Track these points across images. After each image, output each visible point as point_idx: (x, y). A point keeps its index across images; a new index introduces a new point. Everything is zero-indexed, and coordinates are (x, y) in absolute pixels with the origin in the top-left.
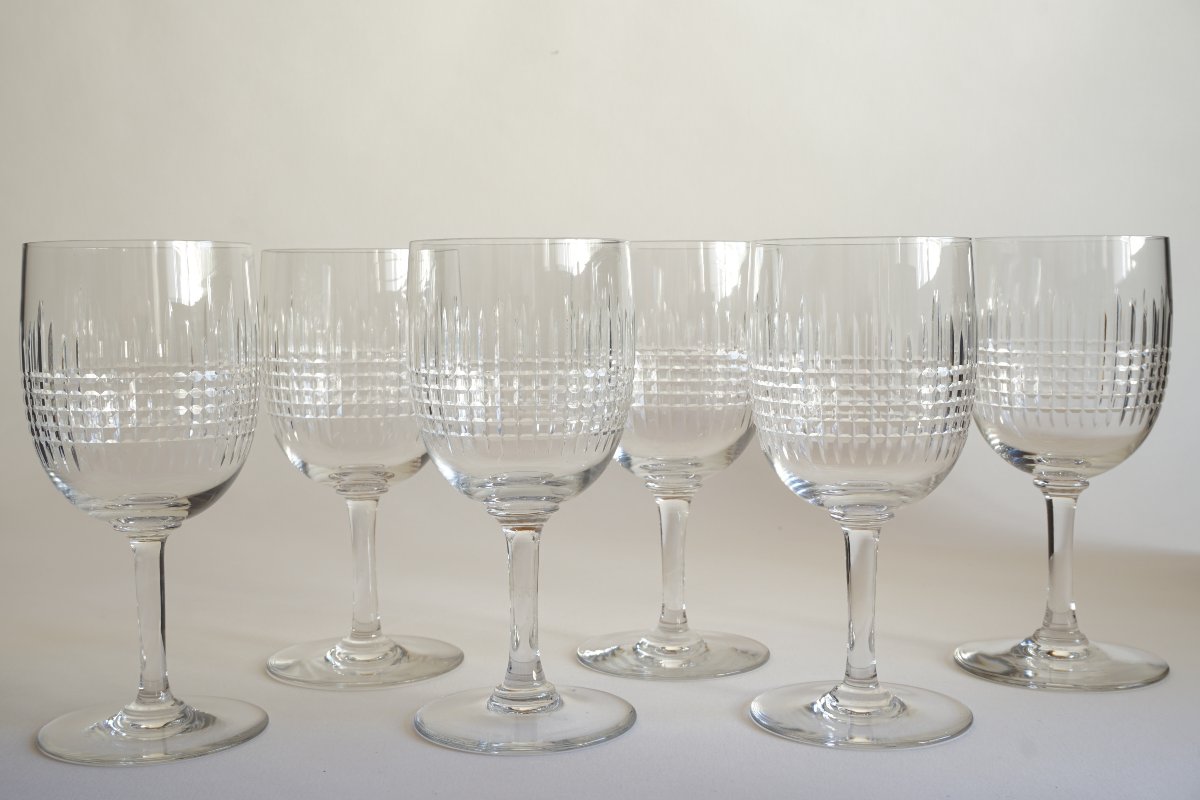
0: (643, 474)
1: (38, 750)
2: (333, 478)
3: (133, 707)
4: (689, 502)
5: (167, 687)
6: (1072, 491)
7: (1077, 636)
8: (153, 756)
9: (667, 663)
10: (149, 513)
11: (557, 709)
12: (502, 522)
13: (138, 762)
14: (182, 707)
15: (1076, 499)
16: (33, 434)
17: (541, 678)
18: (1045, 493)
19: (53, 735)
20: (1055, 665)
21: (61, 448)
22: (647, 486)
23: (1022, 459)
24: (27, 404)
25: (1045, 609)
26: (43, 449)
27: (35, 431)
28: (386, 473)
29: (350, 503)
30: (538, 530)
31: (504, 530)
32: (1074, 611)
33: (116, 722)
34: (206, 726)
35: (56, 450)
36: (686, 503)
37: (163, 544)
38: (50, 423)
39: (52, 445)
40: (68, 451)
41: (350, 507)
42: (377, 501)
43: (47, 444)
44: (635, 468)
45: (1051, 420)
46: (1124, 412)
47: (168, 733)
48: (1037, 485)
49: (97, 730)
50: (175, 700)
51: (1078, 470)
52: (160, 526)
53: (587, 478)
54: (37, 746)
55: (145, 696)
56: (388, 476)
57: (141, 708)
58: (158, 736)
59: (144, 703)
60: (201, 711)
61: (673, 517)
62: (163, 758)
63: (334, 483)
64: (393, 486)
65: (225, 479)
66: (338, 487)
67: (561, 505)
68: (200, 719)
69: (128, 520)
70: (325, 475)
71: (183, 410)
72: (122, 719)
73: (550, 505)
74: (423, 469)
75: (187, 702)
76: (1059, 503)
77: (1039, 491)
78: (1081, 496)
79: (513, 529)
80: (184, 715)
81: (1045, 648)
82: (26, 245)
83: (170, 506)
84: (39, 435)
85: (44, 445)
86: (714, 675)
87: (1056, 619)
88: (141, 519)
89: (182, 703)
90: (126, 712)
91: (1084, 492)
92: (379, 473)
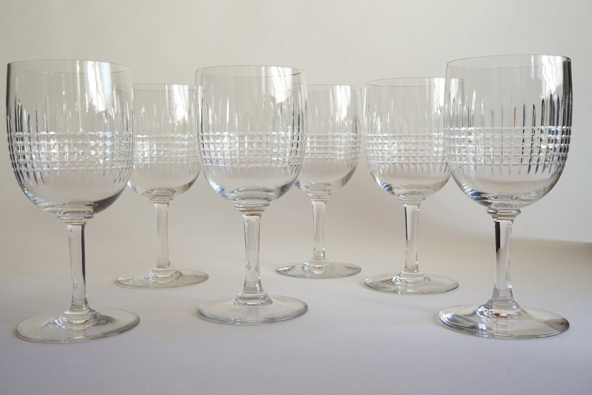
0: (305, 190)
1: (17, 336)
2: (148, 192)
3: (68, 313)
4: (326, 203)
5: (87, 302)
6: (511, 216)
7: (514, 303)
8: (79, 337)
9: (316, 272)
10: (76, 209)
11: (269, 304)
12: (241, 211)
13: (71, 341)
14: (93, 313)
15: (513, 221)
16: (13, 167)
17: (261, 290)
18: (494, 218)
19: (25, 328)
20: (501, 322)
21: (28, 173)
22: (307, 195)
23: (480, 197)
24: (10, 150)
25: (494, 287)
26: (18, 174)
27: (14, 165)
28: (172, 190)
29: (155, 205)
30: (260, 216)
31: (243, 216)
32: (511, 289)
33: (60, 321)
34: (107, 323)
35: (25, 174)
36: (324, 203)
37: (83, 227)
38: (21, 160)
39: (23, 171)
40: (31, 174)
41: (155, 207)
42: (168, 204)
43: (20, 171)
44: (301, 187)
45: (492, 170)
46: (538, 166)
47: (87, 326)
48: (489, 212)
49: (49, 325)
50: (90, 309)
51: (512, 202)
52: (82, 216)
53: (284, 189)
54: (17, 334)
55: (74, 307)
56: (174, 192)
57: (72, 313)
58: (82, 328)
59: (73, 311)
60: (105, 315)
61: (318, 209)
62: (84, 339)
63: (148, 195)
64: (176, 197)
65: (120, 189)
66: (151, 197)
67: (270, 203)
68: (104, 319)
69: (65, 213)
70: (144, 191)
71: (93, 153)
72: (62, 319)
73: (265, 202)
74: (189, 190)
75: (97, 310)
76: (503, 223)
77: (490, 216)
78: (516, 219)
79: (247, 215)
80: (95, 317)
81: (495, 311)
82: (9, 64)
83: (88, 205)
84: (16, 167)
85: (19, 172)
86: (336, 277)
87: (501, 294)
88: (72, 212)
89: (94, 311)
90: (64, 315)
91: (518, 216)
92: (169, 190)
